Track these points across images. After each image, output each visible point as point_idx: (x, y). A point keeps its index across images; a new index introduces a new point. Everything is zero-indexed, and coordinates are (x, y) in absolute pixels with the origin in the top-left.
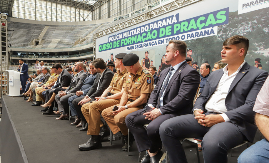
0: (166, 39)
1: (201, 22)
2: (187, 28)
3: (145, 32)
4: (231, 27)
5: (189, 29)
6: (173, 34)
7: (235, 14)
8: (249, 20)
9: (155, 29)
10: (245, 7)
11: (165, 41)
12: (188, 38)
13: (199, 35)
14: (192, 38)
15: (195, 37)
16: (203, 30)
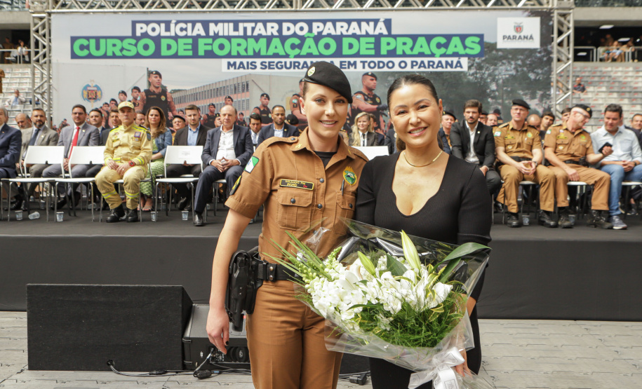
0: (361, 62)
1: (439, 46)
2: (412, 49)
3: (295, 35)
4: (488, 63)
5: (416, 51)
6: (378, 54)
7: (492, 47)
8: (512, 59)
9: (329, 35)
10: (506, 40)
11: (359, 65)
12: (414, 67)
13: (435, 66)
14: (422, 69)
15: (429, 67)
16: (443, 60)
